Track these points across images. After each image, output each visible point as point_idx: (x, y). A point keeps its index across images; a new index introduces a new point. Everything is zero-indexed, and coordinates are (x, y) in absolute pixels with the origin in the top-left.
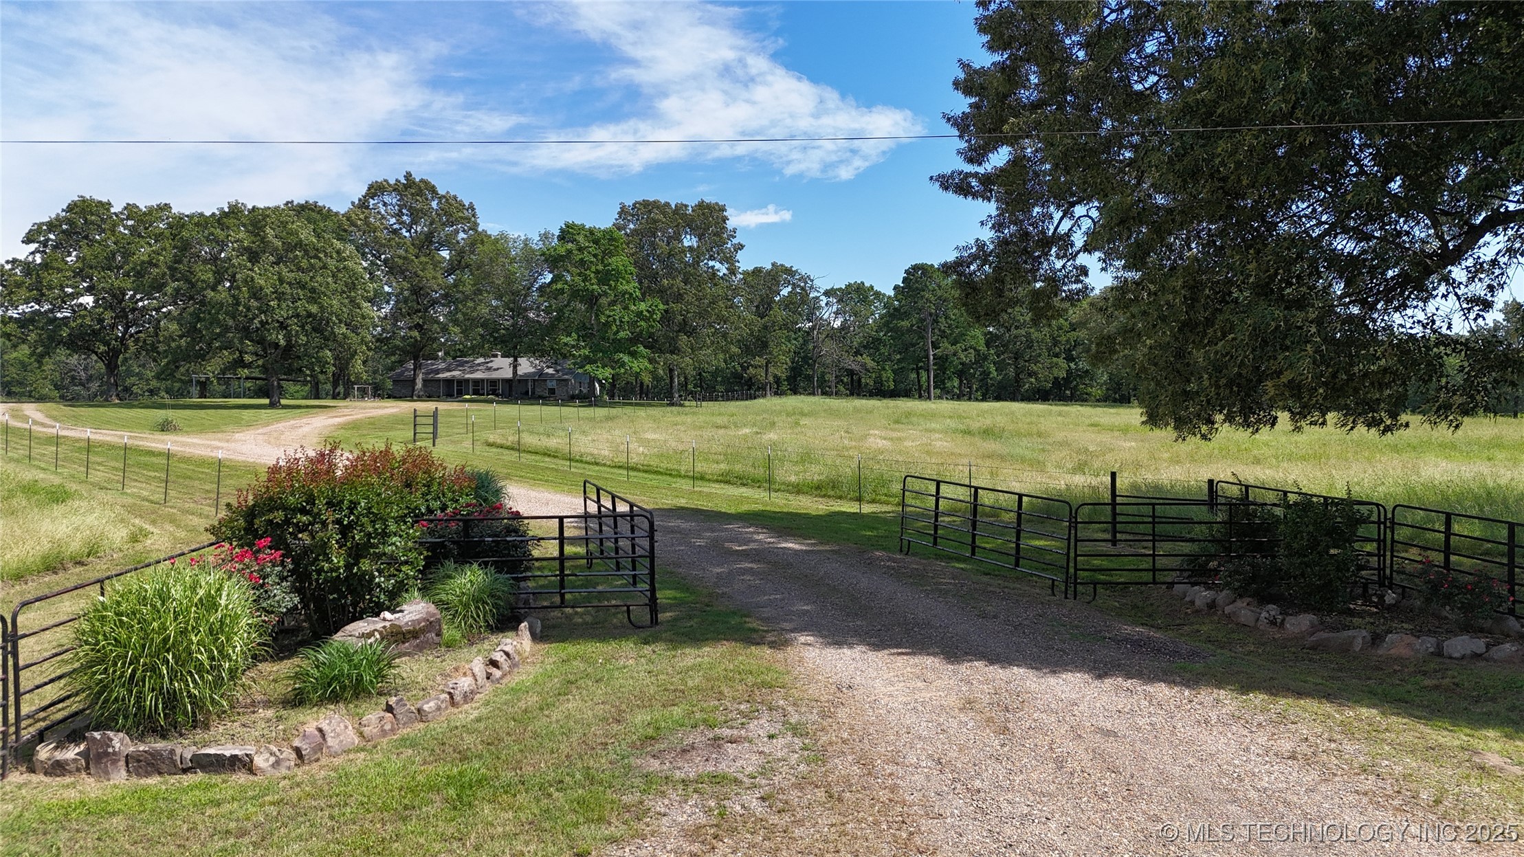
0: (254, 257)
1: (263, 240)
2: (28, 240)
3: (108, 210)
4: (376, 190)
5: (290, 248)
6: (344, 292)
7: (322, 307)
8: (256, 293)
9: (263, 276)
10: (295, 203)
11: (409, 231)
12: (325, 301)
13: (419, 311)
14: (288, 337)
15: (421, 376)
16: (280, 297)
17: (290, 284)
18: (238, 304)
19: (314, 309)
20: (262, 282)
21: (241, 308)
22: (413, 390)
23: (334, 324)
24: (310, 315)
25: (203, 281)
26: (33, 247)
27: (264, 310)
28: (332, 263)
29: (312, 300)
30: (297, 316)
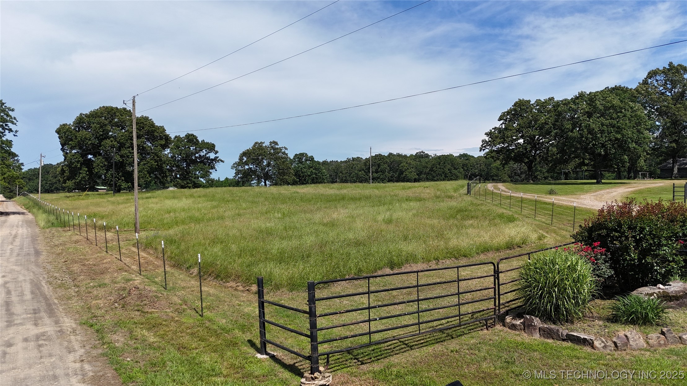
0: (590, 115)
1: (595, 107)
2: (500, 119)
3: (529, 103)
4: (652, 74)
5: (607, 108)
6: (634, 127)
7: (623, 136)
8: (591, 131)
9: (594, 123)
10: (610, 88)
11: (671, 92)
12: (624, 132)
13: (676, 133)
14: (605, 151)
15: (677, 167)
16: (602, 132)
17: (607, 126)
18: (583, 137)
19: (619, 136)
20: (594, 126)
21: (583, 139)
22: (673, 174)
23: (629, 143)
24: (617, 139)
25: (567, 128)
26: (502, 122)
27: (595, 138)
28: (628, 114)
29: (618, 132)
30: (610, 140)
